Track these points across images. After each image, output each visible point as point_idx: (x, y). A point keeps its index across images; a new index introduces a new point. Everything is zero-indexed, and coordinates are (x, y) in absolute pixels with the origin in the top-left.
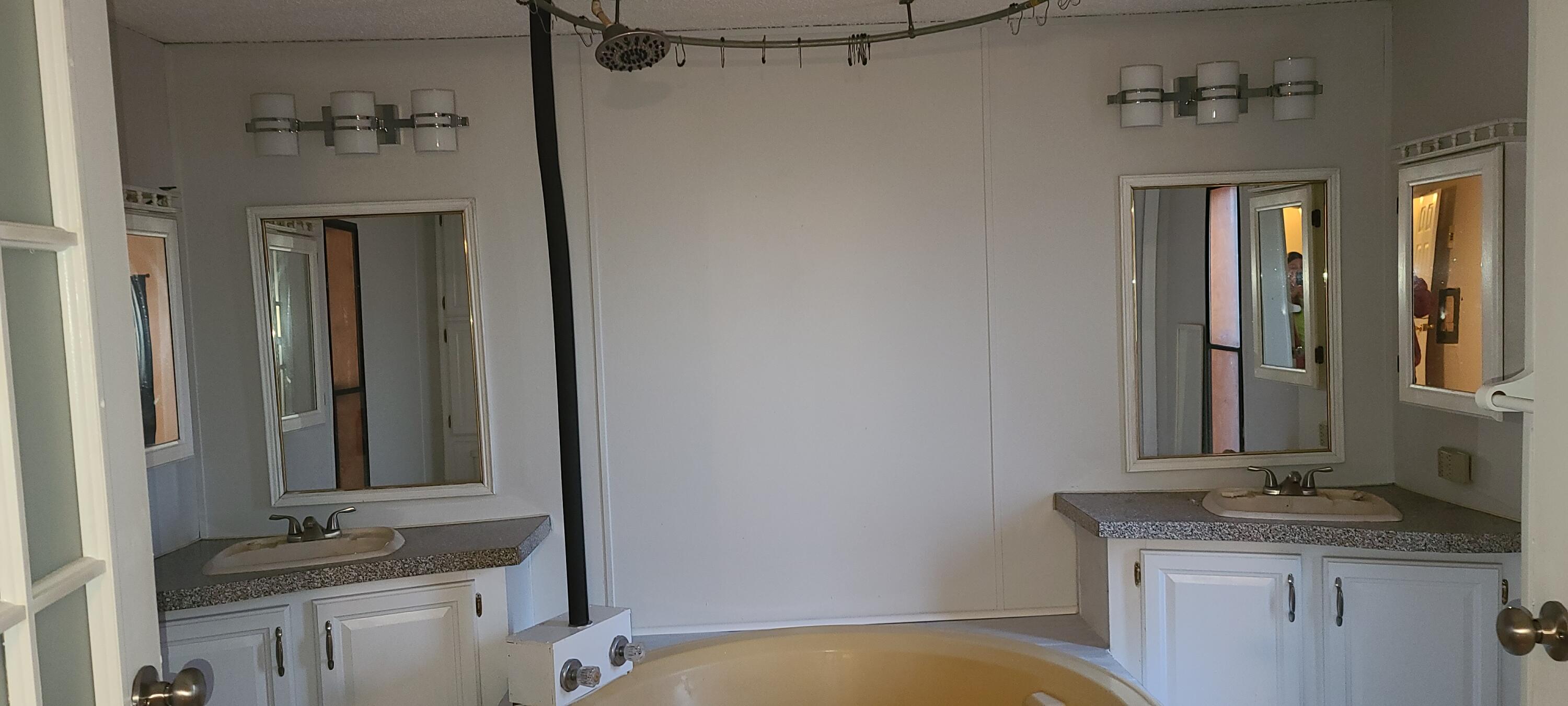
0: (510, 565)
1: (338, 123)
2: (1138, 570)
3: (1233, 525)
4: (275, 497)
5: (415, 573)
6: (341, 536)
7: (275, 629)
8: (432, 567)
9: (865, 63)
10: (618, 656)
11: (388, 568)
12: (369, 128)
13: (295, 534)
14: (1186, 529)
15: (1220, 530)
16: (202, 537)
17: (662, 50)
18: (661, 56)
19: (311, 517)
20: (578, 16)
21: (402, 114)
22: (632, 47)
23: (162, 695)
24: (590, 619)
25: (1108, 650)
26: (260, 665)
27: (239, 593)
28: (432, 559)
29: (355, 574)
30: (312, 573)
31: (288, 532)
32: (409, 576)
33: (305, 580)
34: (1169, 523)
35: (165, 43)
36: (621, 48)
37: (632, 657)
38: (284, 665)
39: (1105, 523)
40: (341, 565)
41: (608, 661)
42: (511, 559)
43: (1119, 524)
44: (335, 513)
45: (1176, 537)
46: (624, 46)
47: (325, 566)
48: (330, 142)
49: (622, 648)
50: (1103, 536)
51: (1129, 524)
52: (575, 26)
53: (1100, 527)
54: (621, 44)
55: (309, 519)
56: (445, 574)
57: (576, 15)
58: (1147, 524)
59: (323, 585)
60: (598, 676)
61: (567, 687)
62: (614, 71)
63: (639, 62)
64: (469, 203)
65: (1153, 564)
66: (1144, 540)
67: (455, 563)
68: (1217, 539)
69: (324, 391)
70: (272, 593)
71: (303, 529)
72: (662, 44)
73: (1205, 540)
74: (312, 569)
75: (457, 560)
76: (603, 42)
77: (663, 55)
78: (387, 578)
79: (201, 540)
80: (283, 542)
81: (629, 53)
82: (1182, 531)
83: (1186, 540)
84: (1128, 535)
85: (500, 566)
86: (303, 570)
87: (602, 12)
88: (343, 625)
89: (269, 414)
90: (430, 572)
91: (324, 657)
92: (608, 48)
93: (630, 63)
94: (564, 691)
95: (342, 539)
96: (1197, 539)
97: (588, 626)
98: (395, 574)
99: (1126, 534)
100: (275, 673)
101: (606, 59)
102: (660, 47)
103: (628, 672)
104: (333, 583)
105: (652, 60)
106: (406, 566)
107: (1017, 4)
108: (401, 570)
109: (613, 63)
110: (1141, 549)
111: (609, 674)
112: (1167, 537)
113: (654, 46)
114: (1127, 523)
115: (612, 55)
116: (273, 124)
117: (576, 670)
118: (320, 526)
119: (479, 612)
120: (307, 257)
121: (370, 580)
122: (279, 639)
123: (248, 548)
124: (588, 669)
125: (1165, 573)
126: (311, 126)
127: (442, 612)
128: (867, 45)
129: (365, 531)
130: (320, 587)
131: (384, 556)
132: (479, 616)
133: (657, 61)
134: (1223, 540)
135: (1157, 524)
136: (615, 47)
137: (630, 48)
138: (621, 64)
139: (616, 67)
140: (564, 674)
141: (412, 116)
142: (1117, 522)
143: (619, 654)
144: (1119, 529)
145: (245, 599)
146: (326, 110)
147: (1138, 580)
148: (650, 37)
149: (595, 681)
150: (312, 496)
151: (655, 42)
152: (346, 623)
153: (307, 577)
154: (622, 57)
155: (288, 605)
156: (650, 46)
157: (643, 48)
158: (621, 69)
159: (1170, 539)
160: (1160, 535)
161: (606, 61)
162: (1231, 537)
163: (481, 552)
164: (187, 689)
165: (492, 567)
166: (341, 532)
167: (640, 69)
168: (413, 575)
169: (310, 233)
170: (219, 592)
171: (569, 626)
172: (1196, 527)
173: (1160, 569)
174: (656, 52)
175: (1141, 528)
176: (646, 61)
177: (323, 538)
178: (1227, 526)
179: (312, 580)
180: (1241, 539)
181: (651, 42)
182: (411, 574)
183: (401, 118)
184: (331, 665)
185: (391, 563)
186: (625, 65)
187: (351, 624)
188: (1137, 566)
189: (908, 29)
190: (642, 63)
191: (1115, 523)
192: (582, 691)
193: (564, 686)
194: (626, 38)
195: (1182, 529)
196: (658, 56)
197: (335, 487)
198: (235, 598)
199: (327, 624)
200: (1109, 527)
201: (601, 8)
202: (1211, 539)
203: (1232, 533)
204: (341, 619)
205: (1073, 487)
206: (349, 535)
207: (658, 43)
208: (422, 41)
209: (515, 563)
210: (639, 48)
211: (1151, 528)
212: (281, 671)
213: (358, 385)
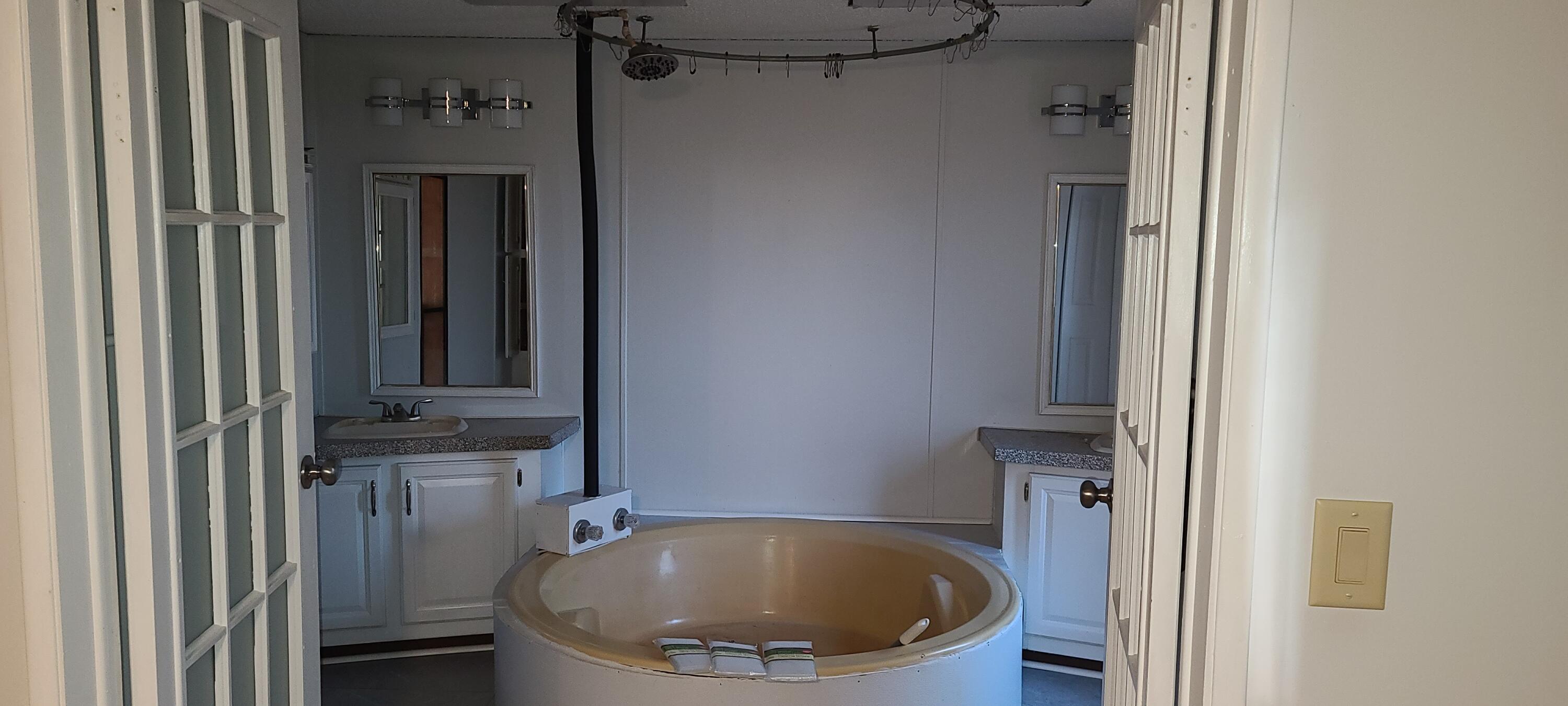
0: (543, 449)
1: (433, 102)
2: (1027, 488)
3: (1100, 457)
4: (374, 387)
5: (473, 449)
6: (421, 420)
7: (371, 481)
8: (486, 446)
9: (838, 76)
10: (620, 523)
11: (454, 444)
12: (457, 108)
13: (387, 416)
14: (1064, 458)
15: (1090, 461)
16: (320, 414)
17: (672, 67)
18: (671, 71)
19: (399, 404)
20: (612, 36)
21: (482, 98)
22: (649, 65)
23: (316, 472)
24: (600, 493)
25: (1000, 550)
26: (359, 507)
27: (347, 452)
28: (487, 439)
29: (429, 446)
30: (399, 443)
31: (381, 415)
32: (468, 451)
33: (393, 447)
34: (1051, 454)
35: (308, 34)
36: (640, 65)
37: (630, 524)
38: (376, 508)
39: (1000, 450)
40: (420, 439)
41: (612, 526)
42: (544, 444)
43: (1011, 451)
44: (417, 403)
45: (1055, 464)
46: (643, 64)
47: (408, 439)
48: (426, 116)
49: (623, 517)
50: (998, 459)
51: (1019, 452)
52: (610, 44)
53: (996, 452)
54: (640, 62)
55: (398, 405)
56: (495, 452)
57: (609, 36)
58: (1033, 453)
59: (406, 453)
60: (601, 533)
61: (579, 540)
62: (636, 80)
63: (655, 75)
64: (530, 168)
65: (1039, 485)
66: (1031, 465)
67: (503, 444)
68: (1087, 468)
69: (414, 310)
70: (369, 454)
71: (393, 413)
72: (672, 63)
73: (1078, 468)
74: (399, 440)
75: (504, 442)
76: (629, 59)
77: (674, 70)
78: (453, 451)
79: (319, 416)
80: (379, 422)
81: (647, 69)
82: (1061, 460)
83: (1063, 468)
84: (1018, 460)
85: (536, 449)
86: (392, 441)
87: (630, 35)
88: (419, 484)
89: (372, 325)
90: (484, 449)
91: (405, 505)
92: (630, 65)
93: (647, 75)
94: (576, 542)
95: (422, 423)
96: (1071, 467)
97: (597, 497)
98: (459, 448)
99: (1016, 460)
100: (370, 514)
101: (630, 71)
102: (670, 65)
103: (628, 536)
104: (413, 452)
105: (665, 73)
106: (467, 443)
107: (953, 39)
108: (463, 446)
109: (635, 75)
110: (1030, 473)
111: (610, 535)
112: (1048, 464)
113: (665, 64)
114: (1018, 451)
115: (634, 70)
116: (385, 102)
117: (585, 528)
118: (406, 412)
119: (520, 483)
120: (406, 201)
121: (440, 452)
122: (373, 489)
123: (353, 424)
124: (595, 528)
125: (1047, 493)
126: (414, 103)
127: (491, 481)
128: (841, 62)
129: (439, 418)
130: (404, 454)
131: (452, 436)
132: (520, 486)
133: (668, 74)
134: (1092, 469)
135: (1041, 453)
136: (636, 65)
137: (647, 65)
138: (642, 76)
139: (637, 78)
140: (576, 530)
141: (490, 99)
142: (1009, 449)
143: (620, 521)
144: (1011, 455)
145: (351, 457)
146: (425, 91)
147: (1026, 498)
148: (663, 58)
149: (599, 537)
150: (402, 389)
151: (666, 61)
152: (421, 482)
153: (394, 445)
154: (641, 71)
155: (380, 465)
156: (663, 64)
157: (657, 65)
158: (642, 79)
159: (1050, 465)
160: (1043, 462)
161: (629, 74)
162: (1098, 468)
163: (522, 438)
164: (331, 470)
165: (530, 449)
166: (421, 418)
167: (656, 79)
168: (472, 451)
169: (409, 182)
170: (333, 450)
171: (584, 496)
172: (1071, 457)
173: (1043, 489)
174: (667, 68)
175: (1028, 455)
176: (660, 74)
177: (407, 420)
178: (1096, 458)
179: (398, 449)
180: (1106, 469)
181: (663, 61)
182: (470, 450)
183: (481, 100)
184: (409, 511)
185: (457, 440)
186: (644, 76)
187: (425, 484)
188: (1026, 485)
189: (872, 52)
190: (657, 75)
191: (1008, 450)
192: (589, 544)
193: (576, 538)
194: (644, 59)
195: (1060, 458)
196: (669, 71)
197: (419, 383)
198: (344, 455)
199: (407, 482)
200: (1003, 453)
201: (629, 32)
202: (1082, 468)
203: (1099, 464)
204: (418, 479)
205: (995, 423)
206: (427, 420)
207: (669, 62)
208: (500, 39)
209: (548, 448)
210: (654, 65)
211: (1036, 456)
212: (374, 513)
213: (442, 305)
